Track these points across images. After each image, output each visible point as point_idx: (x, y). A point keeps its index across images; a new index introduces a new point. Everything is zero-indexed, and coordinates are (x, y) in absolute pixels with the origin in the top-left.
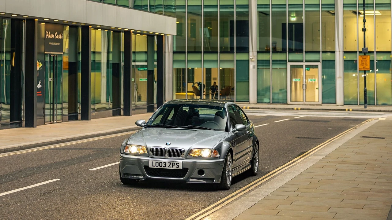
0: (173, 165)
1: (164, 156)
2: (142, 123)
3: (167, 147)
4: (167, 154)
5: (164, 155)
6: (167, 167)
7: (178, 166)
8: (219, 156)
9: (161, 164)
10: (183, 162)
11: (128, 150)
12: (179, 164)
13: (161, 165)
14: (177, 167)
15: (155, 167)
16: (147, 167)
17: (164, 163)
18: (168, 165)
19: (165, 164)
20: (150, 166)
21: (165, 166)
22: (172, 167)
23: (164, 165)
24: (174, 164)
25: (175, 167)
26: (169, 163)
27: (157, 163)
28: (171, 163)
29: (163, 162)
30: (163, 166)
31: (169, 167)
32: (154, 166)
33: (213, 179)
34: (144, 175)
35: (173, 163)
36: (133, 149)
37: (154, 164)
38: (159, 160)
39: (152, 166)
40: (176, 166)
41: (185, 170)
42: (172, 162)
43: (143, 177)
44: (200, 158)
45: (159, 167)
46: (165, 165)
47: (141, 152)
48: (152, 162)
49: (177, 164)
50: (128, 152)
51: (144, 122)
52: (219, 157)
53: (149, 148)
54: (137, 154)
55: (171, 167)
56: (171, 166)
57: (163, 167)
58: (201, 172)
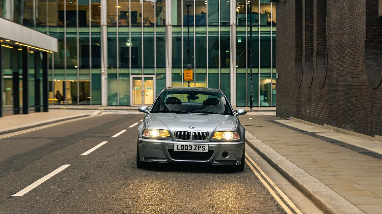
0: (199, 148)
2: (145, 109)
3: (192, 131)
4: (191, 137)
5: (189, 139)
6: (193, 150)
7: (204, 149)
8: (239, 138)
9: (186, 147)
10: (208, 145)
11: (148, 134)
12: (204, 146)
13: (186, 148)
14: (202, 150)
15: (181, 150)
16: (171, 151)
17: (189, 146)
18: (193, 148)
19: (190, 147)
20: (175, 149)
21: (190, 149)
22: (198, 150)
23: (189, 148)
24: (199, 147)
25: (201, 150)
26: (195, 146)
27: (182, 147)
28: (197, 146)
29: (188, 145)
30: (189, 149)
31: (195, 150)
32: (180, 149)
33: (235, 161)
34: (168, 159)
35: (199, 146)
36: (154, 133)
37: (179, 147)
38: (184, 143)
39: (177, 149)
40: (202, 149)
41: (210, 152)
42: (198, 145)
43: (166, 160)
44: (223, 140)
45: (184, 150)
46: (191, 148)
47: (164, 136)
48: (177, 145)
49: (203, 147)
50: (149, 136)
51: (147, 109)
52: (240, 139)
53: (173, 132)
54: (160, 138)
55: (197, 150)
56: (197, 148)
57: (188, 151)
58: (225, 154)
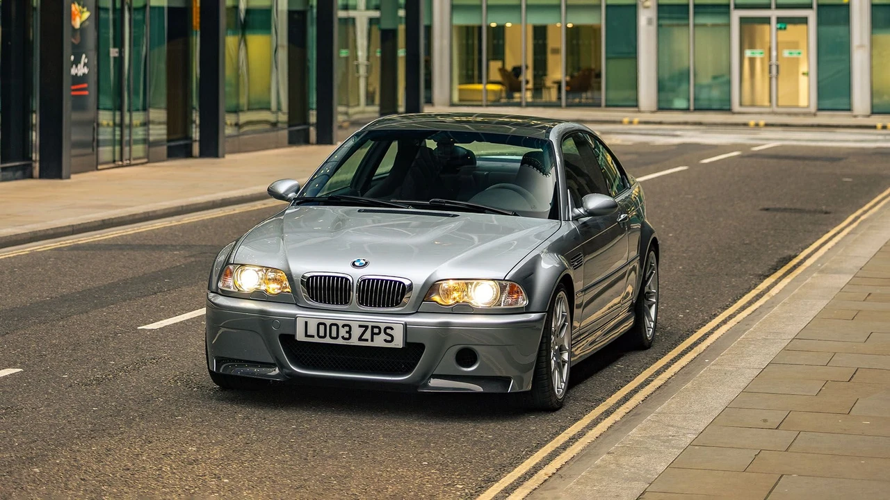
0: (373, 334)
1: (346, 303)
2: (289, 190)
3: (355, 275)
4: (354, 295)
5: (345, 300)
6: (354, 341)
7: (389, 338)
8: (525, 303)
9: (334, 328)
10: (405, 325)
11: (230, 282)
12: (392, 329)
13: (334, 334)
14: (385, 341)
15: (316, 340)
16: (288, 340)
17: (343, 326)
18: (357, 332)
19: (347, 329)
20: (300, 336)
21: (347, 336)
22: (372, 340)
23: (343, 332)
24: (375, 330)
25: (379, 341)
26: (360, 326)
27: (322, 327)
28: (367, 327)
29: (340, 323)
30: (343, 337)
31: (360, 339)
32: (313, 336)
33: (506, 381)
34: (282, 366)
35: (373, 327)
36: (248, 280)
37: (312, 330)
38: (329, 316)
39: (307, 335)
40: (383, 336)
41: (413, 350)
42: (370, 325)
43: (277, 371)
44: (464, 309)
45: (328, 340)
46: (349, 332)
47: (273, 288)
48: (306, 323)
49: (388, 331)
50: (232, 289)
51: (296, 188)
52: (528, 307)
53: (297, 276)
54: (259, 296)
55: (367, 340)
56: (368, 335)
57: (340, 341)
58: (466, 356)
